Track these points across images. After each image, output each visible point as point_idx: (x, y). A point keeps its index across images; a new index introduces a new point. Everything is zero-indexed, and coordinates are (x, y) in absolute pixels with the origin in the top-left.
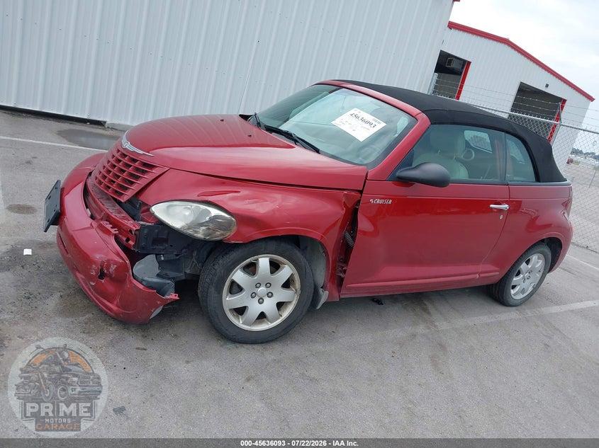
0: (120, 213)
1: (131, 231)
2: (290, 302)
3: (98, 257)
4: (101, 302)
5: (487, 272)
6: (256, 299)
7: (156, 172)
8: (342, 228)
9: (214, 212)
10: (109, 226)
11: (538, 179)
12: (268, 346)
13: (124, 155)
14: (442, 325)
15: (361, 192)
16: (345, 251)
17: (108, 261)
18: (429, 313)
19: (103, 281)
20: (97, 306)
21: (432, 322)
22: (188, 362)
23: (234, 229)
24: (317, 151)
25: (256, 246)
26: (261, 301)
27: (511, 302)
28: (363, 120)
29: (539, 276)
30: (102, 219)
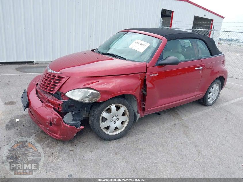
0: (53, 98)
1: (59, 105)
2: (126, 121)
3: (48, 117)
4: (52, 135)
5: (198, 95)
6: (113, 122)
7: (64, 79)
8: (141, 88)
9: (91, 91)
10: (50, 104)
11: (211, 55)
12: (120, 139)
13: (50, 75)
14: (185, 118)
15: (146, 73)
16: (144, 97)
17: (53, 118)
18: (179, 115)
19: (52, 126)
20: (50, 136)
21: (181, 118)
22: (91, 152)
23: (100, 96)
24: (125, 59)
25: (109, 102)
26: (115, 123)
27: (209, 104)
28: (141, 44)
29: (218, 92)
30: (46, 102)
